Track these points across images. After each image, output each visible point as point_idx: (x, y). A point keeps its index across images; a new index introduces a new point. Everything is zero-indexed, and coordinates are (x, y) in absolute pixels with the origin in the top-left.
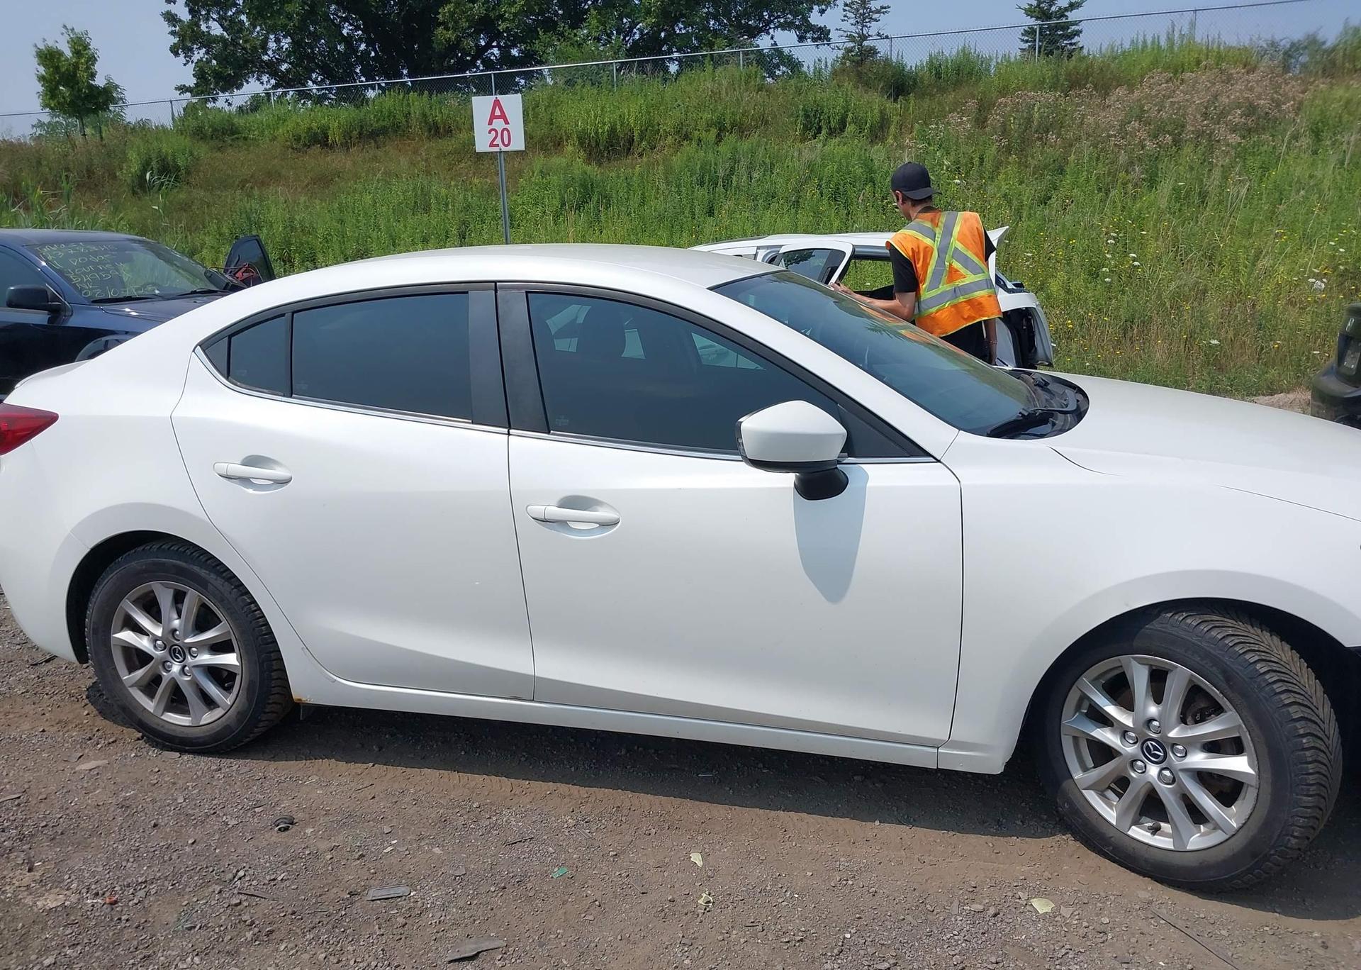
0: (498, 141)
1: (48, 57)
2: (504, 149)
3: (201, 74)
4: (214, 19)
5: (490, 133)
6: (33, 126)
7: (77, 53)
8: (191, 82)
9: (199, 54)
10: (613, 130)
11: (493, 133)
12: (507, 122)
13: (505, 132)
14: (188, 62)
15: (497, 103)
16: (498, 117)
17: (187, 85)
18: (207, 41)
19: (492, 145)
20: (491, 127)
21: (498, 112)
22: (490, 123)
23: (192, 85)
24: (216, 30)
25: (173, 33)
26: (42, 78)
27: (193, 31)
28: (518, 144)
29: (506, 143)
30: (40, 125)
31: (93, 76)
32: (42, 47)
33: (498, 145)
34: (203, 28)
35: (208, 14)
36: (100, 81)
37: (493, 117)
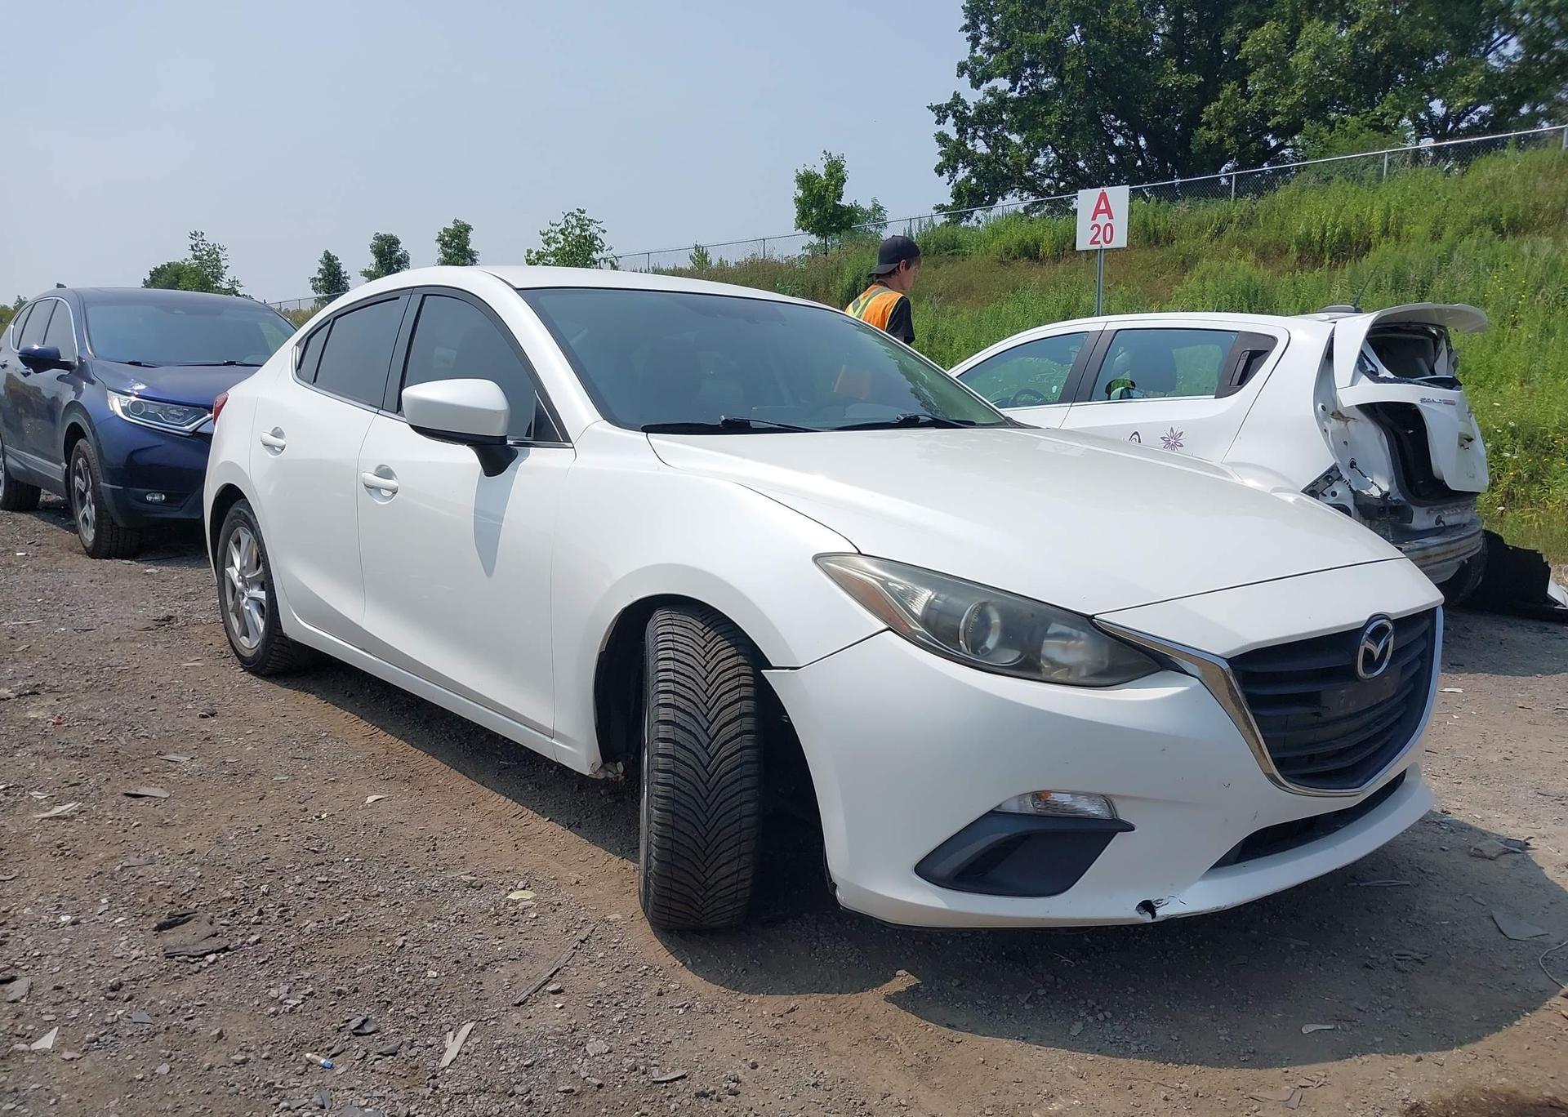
0: (1100, 238)
1: (806, 181)
2: (1105, 246)
3: (958, 195)
4: (980, 138)
5: (1092, 229)
6: (803, 248)
7: (830, 175)
8: (949, 201)
9: (962, 173)
10: (1346, 233)
11: (1096, 229)
12: (1111, 217)
13: (1108, 228)
14: (951, 181)
15: (1103, 196)
16: (1103, 212)
17: (945, 205)
18: (970, 159)
19: (1093, 242)
20: (1094, 222)
21: (1103, 206)
22: (1094, 218)
23: (950, 204)
24: (982, 148)
25: (941, 153)
26: (798, 200)
27: (958, 151)
28: (1120, 240)
29: (1108, 239)
30: (811, 246)
31: (839, 197)
32: (802, 173)
33: (1099, 242)
34: (969, 146)
35: (975, 133)
36: (845, 202)
37: (1097, 211)
